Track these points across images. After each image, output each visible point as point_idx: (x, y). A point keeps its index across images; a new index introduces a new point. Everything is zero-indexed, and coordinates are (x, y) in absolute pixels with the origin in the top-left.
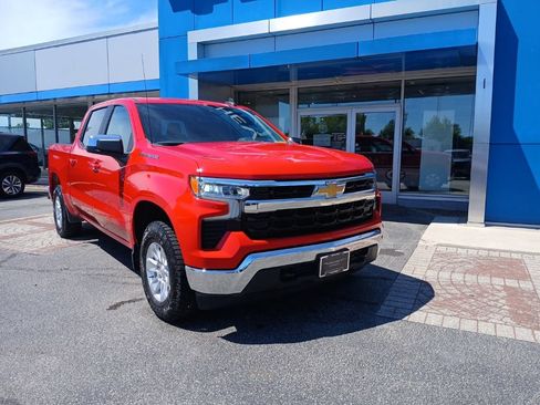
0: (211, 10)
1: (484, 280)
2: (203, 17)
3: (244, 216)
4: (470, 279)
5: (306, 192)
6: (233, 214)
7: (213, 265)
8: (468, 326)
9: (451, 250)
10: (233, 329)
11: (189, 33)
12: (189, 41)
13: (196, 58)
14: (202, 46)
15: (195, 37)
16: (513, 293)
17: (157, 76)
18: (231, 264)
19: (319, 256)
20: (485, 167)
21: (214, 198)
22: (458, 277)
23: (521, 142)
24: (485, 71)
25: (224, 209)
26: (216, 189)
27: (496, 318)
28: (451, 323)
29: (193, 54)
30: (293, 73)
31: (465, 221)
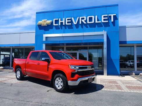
0: (49, 30)
1: (111, 84)
2: (47, 32)
3: (78, 72)
4: (109, 84)
5: (86, 68)
6: (76, 71)
7: (73, 80)
8: (111, 90)
9: (103, 80)
10: (74, 93)
11: (44, 35)
12: (44, 36)
13: (45, 40)
14: (46, 38)
15: (45, 36)
16: (116, 86)
17: (34, 43)
18: (76, 80)
19: (88, 79)
20: (106, 64)
21: (73, 69)
22: (106, 84)
23: (112, 59)
24: (105, 46)
25: (75, 71)
26: (73, 67)
27: (115, 89)
28: (109, 90)
29: (44, 39)
30: (65, 44)
31: (103, 75)
